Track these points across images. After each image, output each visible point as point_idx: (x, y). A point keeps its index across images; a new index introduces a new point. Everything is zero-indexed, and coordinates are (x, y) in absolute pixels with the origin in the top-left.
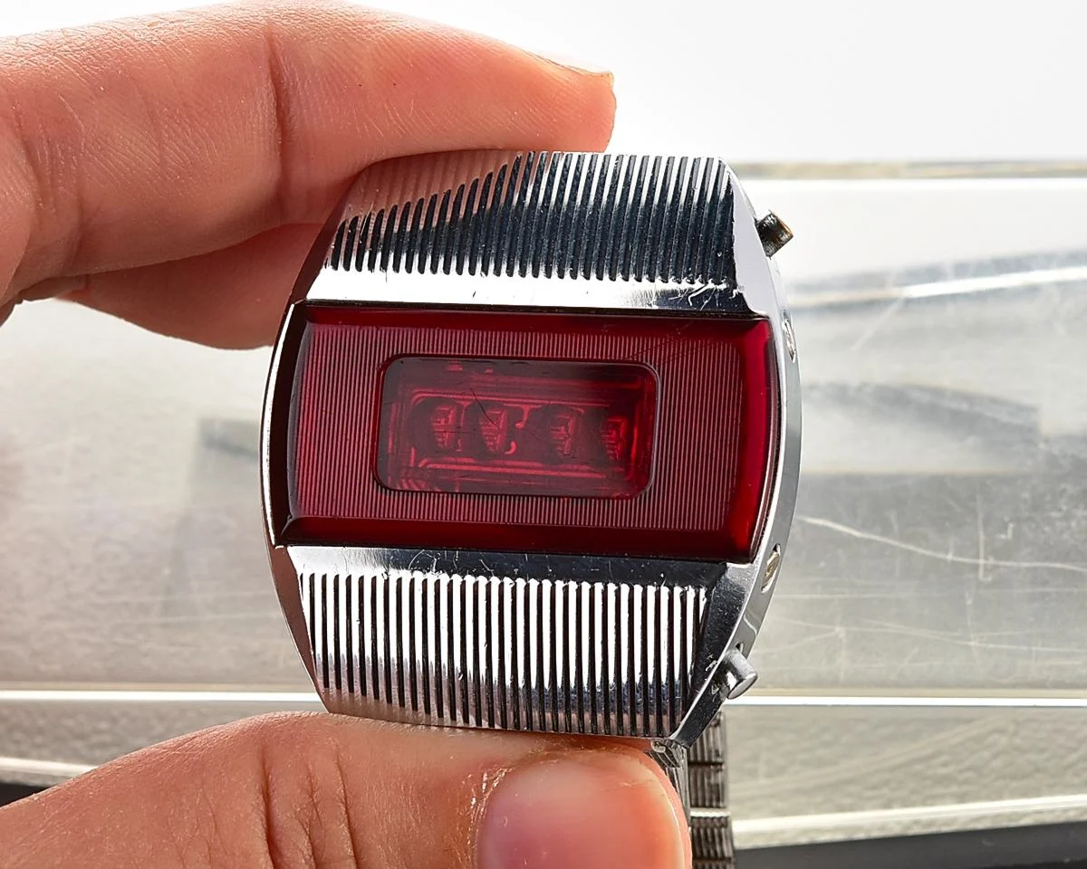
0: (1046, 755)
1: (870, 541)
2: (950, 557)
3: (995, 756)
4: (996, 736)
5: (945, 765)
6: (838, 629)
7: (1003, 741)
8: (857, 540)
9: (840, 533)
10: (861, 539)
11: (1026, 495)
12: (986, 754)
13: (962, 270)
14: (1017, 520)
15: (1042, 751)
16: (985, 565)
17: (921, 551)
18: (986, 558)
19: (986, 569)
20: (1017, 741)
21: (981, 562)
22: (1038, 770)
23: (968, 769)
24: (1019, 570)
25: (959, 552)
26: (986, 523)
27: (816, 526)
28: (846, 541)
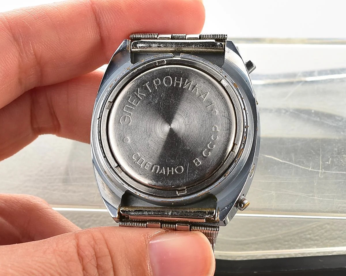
0: (342, 232)
1: (285, 163)
2: (310, 169)
3: (326, 232)
4: (327, 225)
5: (310, 234)
6: (273, 192)
7: (328, 227)
8: (281, 162)
9: (275, 160)
10: (283, 162)
11: (336, 149)
12: (323, 231)
13: (320, 73)
14: (332, 157)
15: (341, 230)
16: (321, 172)
17: (301, 167)
18: (321, 170)
19: (321, 174)
20: (333, 227)
21: (320, 171)
22: (339, 237)
23: (317, 236)
24: (332, 174)
25: (313, 168)
26: (322, 158)
27: (268, 158)
28: (278, 163)
